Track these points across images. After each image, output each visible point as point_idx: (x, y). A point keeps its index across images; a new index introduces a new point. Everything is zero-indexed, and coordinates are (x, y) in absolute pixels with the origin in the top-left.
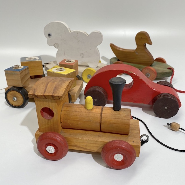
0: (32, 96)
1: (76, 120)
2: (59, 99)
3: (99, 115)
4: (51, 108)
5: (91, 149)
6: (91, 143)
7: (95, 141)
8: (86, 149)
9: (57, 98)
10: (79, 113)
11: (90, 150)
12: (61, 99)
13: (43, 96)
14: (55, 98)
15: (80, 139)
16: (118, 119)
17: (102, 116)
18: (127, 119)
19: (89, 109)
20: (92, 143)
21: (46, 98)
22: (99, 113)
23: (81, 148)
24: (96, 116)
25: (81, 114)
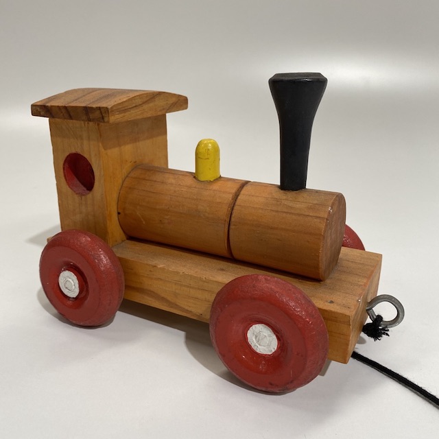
0: (38, 109)
1: (158, 207)
2: (103, 118)
3: (230, 197)
4: (86, 156)
5: (190, 309)
6: (189, 287)
7: (201, 279)
8: (177, 306)
9: (97, 114)
10: (172, 188)
11: (187, 311)
12: (106, 119)
13: (64, 111)
14: (91, 116)
15: (160, 268)
16: (284, 214)
17: (238, 202)
18: (315, 215)
19: (202, 180)
20: (193, 288)
21: (71, 118)
22: (229, 193)
23: (163, 299)
24: (218, 200)
25: (175, 191)
